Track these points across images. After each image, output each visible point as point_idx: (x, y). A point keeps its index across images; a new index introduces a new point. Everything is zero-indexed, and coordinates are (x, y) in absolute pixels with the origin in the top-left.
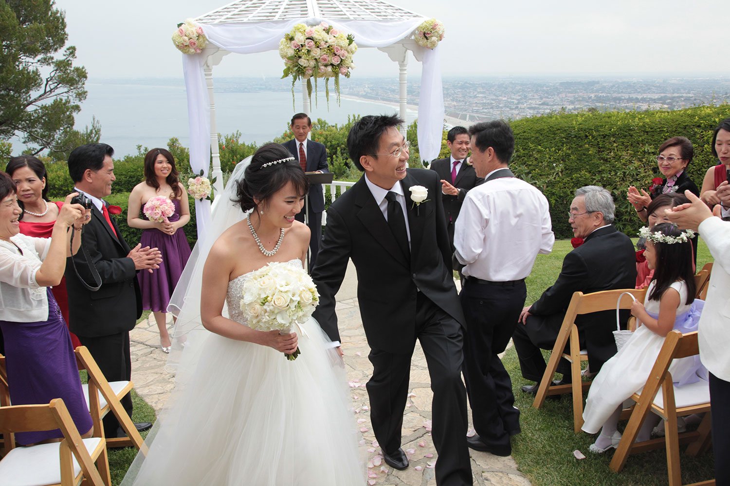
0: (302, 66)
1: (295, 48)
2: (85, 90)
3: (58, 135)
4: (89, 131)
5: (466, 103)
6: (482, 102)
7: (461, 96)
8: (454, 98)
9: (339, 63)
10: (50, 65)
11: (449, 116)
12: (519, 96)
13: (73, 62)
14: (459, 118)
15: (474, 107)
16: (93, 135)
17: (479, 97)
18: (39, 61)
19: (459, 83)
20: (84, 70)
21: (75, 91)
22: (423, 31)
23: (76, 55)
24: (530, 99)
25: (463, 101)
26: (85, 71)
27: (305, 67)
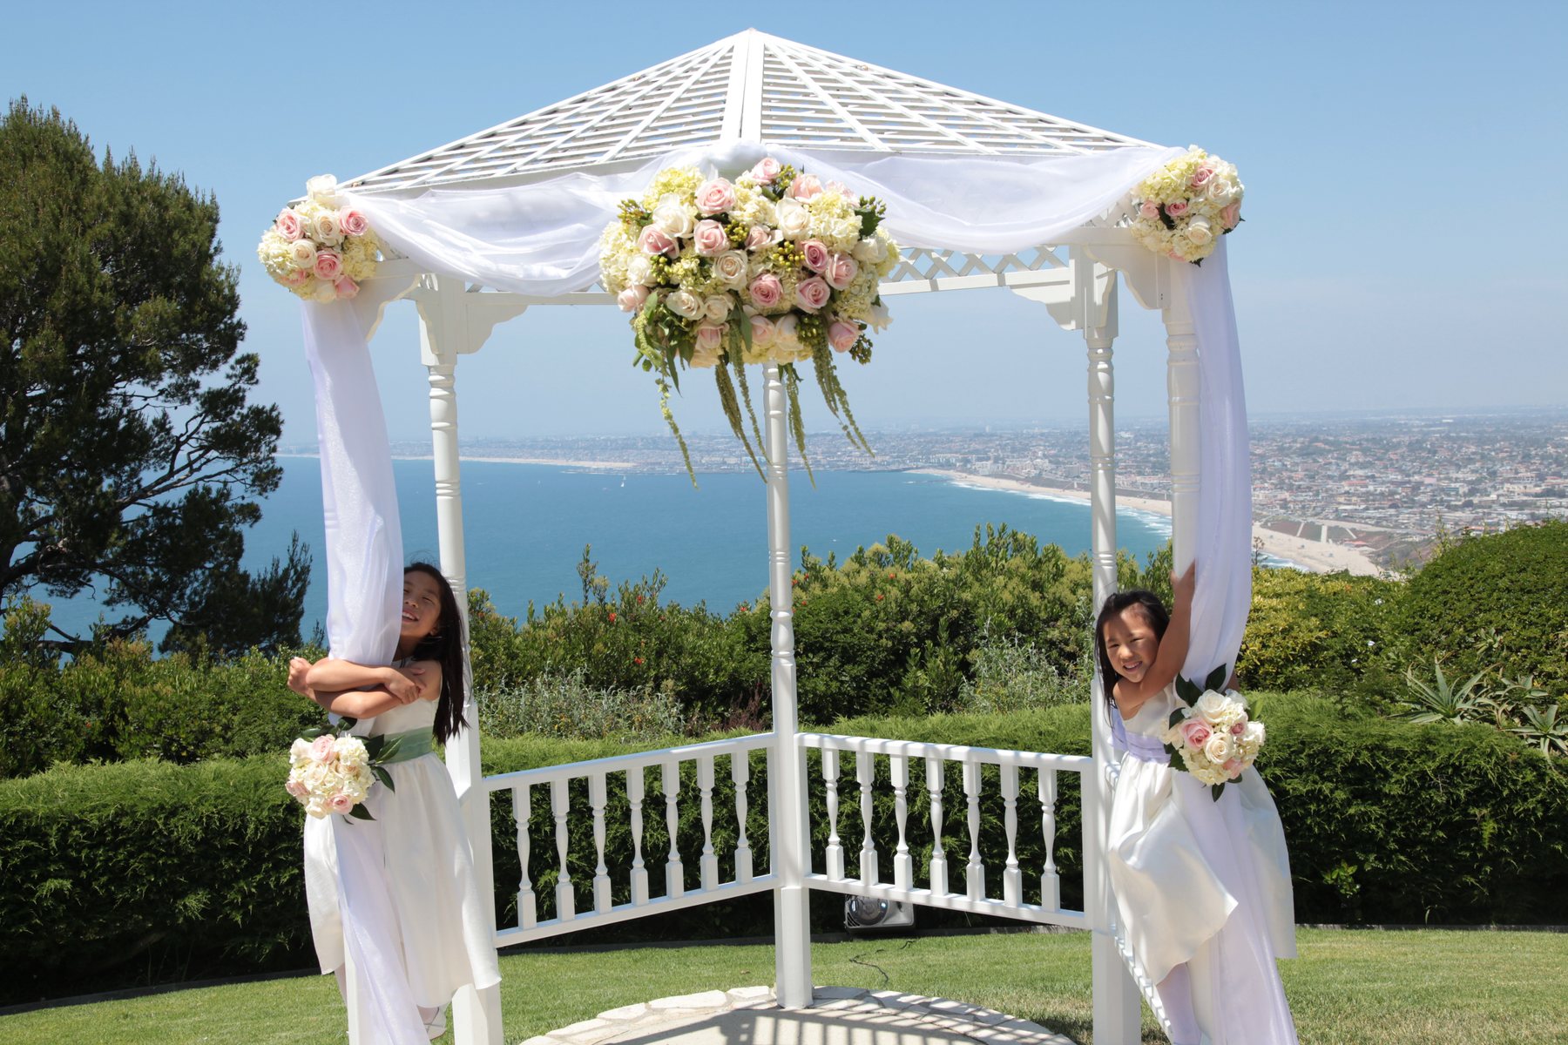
0: (680, 318)
1: (652, 254)
2: (277, 465)
3: (197, 582)
4: (280, 572)
5: (1317, 494)
6: (1364, 490)
7: (1301, 474)
8: (1282, 482)
9: (823, 304)
10: (189, 403)
11: (1270, 528)
12: (1473, 471)
13: (247, 394)
14: (1299, 534)
15: (1340, 503)
16: (290, 583)
17: (1354, 476)
18: (162, 392)
19: (1295, 441)
20: (274, 414)
21: (251, 468)
22: (1158, 201)
23: (258, 376)
24: (1508, 480)
25: (1309, 488)
26: (277, 416)
27: (692, 324)
